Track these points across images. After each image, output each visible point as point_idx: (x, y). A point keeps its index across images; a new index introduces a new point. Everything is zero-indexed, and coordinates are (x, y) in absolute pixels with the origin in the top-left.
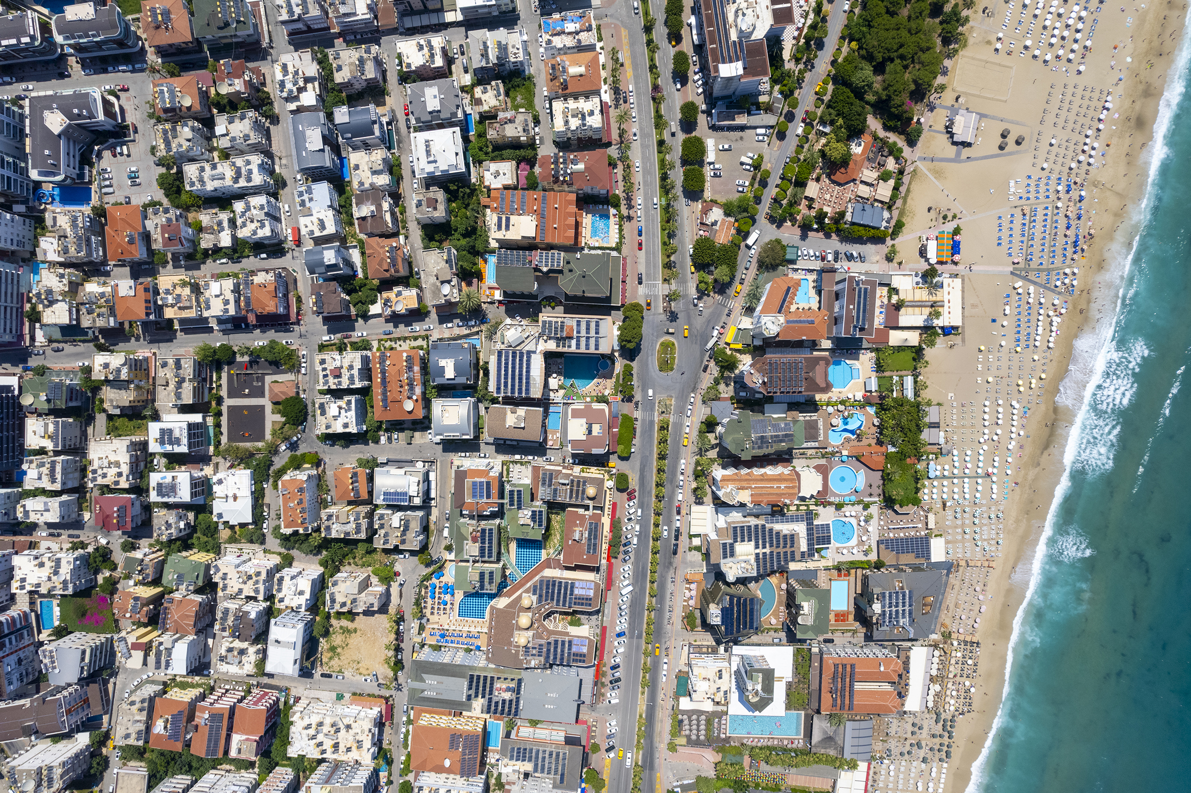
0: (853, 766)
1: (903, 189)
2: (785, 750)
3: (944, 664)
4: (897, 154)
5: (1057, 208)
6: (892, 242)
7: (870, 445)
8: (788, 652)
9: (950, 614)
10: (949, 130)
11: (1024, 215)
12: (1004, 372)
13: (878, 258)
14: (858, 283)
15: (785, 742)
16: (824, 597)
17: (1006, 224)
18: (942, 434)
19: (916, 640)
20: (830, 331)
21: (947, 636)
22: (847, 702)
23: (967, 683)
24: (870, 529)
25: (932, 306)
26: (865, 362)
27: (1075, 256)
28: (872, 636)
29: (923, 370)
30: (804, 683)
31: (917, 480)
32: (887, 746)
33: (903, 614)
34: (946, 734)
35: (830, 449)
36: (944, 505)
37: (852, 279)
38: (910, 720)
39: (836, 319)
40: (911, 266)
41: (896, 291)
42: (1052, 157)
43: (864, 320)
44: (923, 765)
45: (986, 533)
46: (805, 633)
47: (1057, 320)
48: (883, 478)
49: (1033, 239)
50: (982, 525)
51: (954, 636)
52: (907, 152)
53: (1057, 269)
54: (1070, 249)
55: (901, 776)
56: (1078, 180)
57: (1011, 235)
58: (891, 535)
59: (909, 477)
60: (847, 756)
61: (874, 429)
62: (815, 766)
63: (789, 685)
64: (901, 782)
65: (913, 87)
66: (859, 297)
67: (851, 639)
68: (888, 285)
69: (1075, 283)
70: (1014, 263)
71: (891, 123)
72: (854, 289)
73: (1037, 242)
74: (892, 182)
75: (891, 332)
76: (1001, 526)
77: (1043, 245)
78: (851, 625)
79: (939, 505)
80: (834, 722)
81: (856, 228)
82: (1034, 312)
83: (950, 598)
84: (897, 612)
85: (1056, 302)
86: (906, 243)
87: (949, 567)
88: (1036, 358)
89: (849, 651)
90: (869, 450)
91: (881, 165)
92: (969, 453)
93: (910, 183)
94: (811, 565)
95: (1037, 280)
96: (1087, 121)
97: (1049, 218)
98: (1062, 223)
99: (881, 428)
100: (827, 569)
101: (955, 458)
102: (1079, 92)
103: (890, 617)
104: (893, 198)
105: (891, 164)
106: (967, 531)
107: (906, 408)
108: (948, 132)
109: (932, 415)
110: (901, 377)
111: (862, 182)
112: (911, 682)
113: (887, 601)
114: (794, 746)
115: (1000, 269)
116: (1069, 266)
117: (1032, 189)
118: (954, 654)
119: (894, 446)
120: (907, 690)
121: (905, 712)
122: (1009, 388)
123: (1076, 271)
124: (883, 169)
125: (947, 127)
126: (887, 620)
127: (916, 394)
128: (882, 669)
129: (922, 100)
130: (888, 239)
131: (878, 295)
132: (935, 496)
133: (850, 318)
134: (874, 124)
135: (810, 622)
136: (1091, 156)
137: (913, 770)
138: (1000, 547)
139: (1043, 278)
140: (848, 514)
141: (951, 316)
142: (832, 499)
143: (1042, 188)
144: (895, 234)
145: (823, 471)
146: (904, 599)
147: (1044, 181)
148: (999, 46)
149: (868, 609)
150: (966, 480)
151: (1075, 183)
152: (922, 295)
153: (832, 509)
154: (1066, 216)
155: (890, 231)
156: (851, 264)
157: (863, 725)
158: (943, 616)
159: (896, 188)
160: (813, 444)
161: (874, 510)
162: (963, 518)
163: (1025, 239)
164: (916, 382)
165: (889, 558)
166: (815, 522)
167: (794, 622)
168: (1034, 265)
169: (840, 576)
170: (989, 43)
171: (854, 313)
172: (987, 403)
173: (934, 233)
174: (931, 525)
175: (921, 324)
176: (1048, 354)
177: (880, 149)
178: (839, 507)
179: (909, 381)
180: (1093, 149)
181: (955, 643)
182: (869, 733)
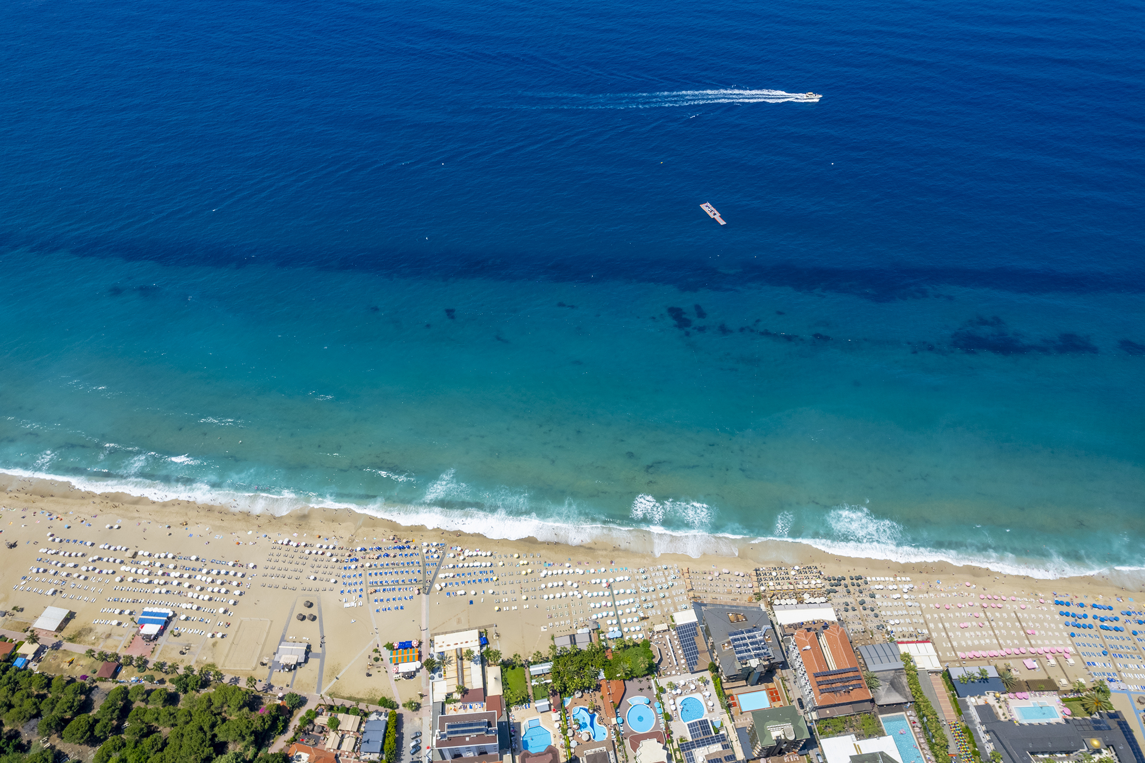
0: (907, 658)
1: (348, 704)
2: (925, 729)
3: (783, 594)
4: (312, 715)
5: (371, 566)
6: (401, 707)
7: (602, 697)
8: (827, 744)
9: (739, 597)
10: (292, 668)
11: (376, 591)
12: (516, 587)
13: (416, 719)
14: (443, 736)
15: (917, 730)
16: (760, 716)
17: (385, 605)
18: (579, 631)
19: (771, 622)
20: (493, 758)
21: (759, 596)
22: (851, 674)
23: (793, 573)
24: (682, 683)
25: (462, 659)
26: (520, 715)
27: (412, 547)
28: (782, 663)
29: (523, 658)
30: (851, 721)
31: (626, 647)
32: (875, 630)
33: (752, 637)
34: (843, 582)
35: (614, 738)
36: (643, 618)
37: (439, 744)
38: (843, 615)
39: (481, 753)
40: (423, 685)
41: (449, 696)
42: (325, 577)
43: (479, 724)
44: (877, 596)
45: (660, 579)
46: (802, 730)
47: (467, 553)
48: (631, 679)
49: (397, 581)
50: (654, 584)
51: (757, 591)
52: (311, 706)
53: (423, 558)
54: (407, 551)
55: (895, 613)
56: (347, 554)
57: (394, 599)
58: (683, 661)
59: (625, 654)
60: (901, 665)
61: (586, 695)
62: (925, 694)
63: (859, 737)
64: (900, 613)
65: (246, 710)
66: (457, 732)
67: (792, 681)
68: (443, 704)
69: (435, 544)
70: (419, 593)
71: (280, 726)
72: (450, 739)
73: (400, 578)
74: (341, 716)
75: (489, 694)
76: (651, 569)
77: (402, 572)
78: (778, 684)
79: (645, 623)
80: (875, 684)
81: (386, 747)
82: (461, 571)
83: (725, 599)
84: (752, 643)
85: (452, 555)
86: (400, 693)
87: (698, 605)
88: (501, 564)
89: (803, 682)
90: (606, 697)
91: (323, 730)
92: (592, 605)
93: (343, 698)
94: (733, 736)
95: (433, 573)
96: (299, 554)
97: (378, 571)
98: (384, 561)
99: (583, 689)
100: (732, 719)
101: (600, 616)
102: (271, 564)
103: (759, 649)
104: (356, 712)
105: (322, 720)
106: (662, 595)
107: (561, 668)
108: (295, 668)
109: (563, 643)
110: (532, 678)
111: (339, 748)
112: (810, 619)
113: (745, 654)
114: (916, 720)
115: (424, 604)
116: (421, 550)
117: (353, 588)
118: (773, 588)
119: (598, 674)
120: (819, 621)
121: (839, 620)
122: (530, 581)
123: (425, 544)
124: (327, 728)
125: (290, 670)
126: (762, 651)
127: (547, 660)
128: (808, 647)
129: (260, 698)
130: (397, 711)
131: (454, 713)
132: (638, 628)
133: (480, 739)
134: (278, 745)
135: (789, 727)
136: (327, 548)
137: (885, 604)
138: (669, 567)
139: (433, 569)
140: (673, 708)
141: (470, 641)
142: (663, 726)
143: (353, 580)
144: (393, 706)
145: (636, 740)
146: (738, 640)
147: (346, 580)
148: (219, 635)
149: (758, 670)
150: (617, 603)
151: (350, 556)
152: (451, 670)
153: (672, 725)
154: (378, 558)
155: (389, 710)
156: (423, 746)
157: (866, 655)
158: (743, 602)
159: (347, 711)
160: (612, 756)
161: (663, 682)
162: (651, 601)
163: (397, 587)
164: (535, 663)
165: (704, 660)
166: (690, 739)
167: (794, 744)
168: (420, 577)
169: (735, 705)
170: (214, 645)
171: (474, 735)
172: (546, 597)
173: (392, 668)
174: (664, 627)
175: (479, 666)
176: (497, 555)
177: (306, 733)
178: (668, 718)
179: (535, 669)
180: (321, 547)
181: (762, 588)
182: (870, 647)
